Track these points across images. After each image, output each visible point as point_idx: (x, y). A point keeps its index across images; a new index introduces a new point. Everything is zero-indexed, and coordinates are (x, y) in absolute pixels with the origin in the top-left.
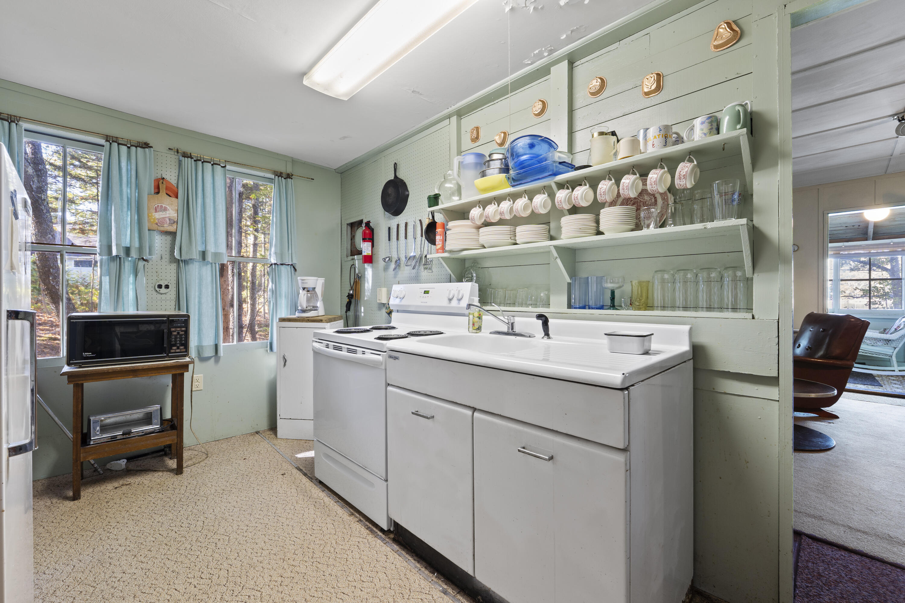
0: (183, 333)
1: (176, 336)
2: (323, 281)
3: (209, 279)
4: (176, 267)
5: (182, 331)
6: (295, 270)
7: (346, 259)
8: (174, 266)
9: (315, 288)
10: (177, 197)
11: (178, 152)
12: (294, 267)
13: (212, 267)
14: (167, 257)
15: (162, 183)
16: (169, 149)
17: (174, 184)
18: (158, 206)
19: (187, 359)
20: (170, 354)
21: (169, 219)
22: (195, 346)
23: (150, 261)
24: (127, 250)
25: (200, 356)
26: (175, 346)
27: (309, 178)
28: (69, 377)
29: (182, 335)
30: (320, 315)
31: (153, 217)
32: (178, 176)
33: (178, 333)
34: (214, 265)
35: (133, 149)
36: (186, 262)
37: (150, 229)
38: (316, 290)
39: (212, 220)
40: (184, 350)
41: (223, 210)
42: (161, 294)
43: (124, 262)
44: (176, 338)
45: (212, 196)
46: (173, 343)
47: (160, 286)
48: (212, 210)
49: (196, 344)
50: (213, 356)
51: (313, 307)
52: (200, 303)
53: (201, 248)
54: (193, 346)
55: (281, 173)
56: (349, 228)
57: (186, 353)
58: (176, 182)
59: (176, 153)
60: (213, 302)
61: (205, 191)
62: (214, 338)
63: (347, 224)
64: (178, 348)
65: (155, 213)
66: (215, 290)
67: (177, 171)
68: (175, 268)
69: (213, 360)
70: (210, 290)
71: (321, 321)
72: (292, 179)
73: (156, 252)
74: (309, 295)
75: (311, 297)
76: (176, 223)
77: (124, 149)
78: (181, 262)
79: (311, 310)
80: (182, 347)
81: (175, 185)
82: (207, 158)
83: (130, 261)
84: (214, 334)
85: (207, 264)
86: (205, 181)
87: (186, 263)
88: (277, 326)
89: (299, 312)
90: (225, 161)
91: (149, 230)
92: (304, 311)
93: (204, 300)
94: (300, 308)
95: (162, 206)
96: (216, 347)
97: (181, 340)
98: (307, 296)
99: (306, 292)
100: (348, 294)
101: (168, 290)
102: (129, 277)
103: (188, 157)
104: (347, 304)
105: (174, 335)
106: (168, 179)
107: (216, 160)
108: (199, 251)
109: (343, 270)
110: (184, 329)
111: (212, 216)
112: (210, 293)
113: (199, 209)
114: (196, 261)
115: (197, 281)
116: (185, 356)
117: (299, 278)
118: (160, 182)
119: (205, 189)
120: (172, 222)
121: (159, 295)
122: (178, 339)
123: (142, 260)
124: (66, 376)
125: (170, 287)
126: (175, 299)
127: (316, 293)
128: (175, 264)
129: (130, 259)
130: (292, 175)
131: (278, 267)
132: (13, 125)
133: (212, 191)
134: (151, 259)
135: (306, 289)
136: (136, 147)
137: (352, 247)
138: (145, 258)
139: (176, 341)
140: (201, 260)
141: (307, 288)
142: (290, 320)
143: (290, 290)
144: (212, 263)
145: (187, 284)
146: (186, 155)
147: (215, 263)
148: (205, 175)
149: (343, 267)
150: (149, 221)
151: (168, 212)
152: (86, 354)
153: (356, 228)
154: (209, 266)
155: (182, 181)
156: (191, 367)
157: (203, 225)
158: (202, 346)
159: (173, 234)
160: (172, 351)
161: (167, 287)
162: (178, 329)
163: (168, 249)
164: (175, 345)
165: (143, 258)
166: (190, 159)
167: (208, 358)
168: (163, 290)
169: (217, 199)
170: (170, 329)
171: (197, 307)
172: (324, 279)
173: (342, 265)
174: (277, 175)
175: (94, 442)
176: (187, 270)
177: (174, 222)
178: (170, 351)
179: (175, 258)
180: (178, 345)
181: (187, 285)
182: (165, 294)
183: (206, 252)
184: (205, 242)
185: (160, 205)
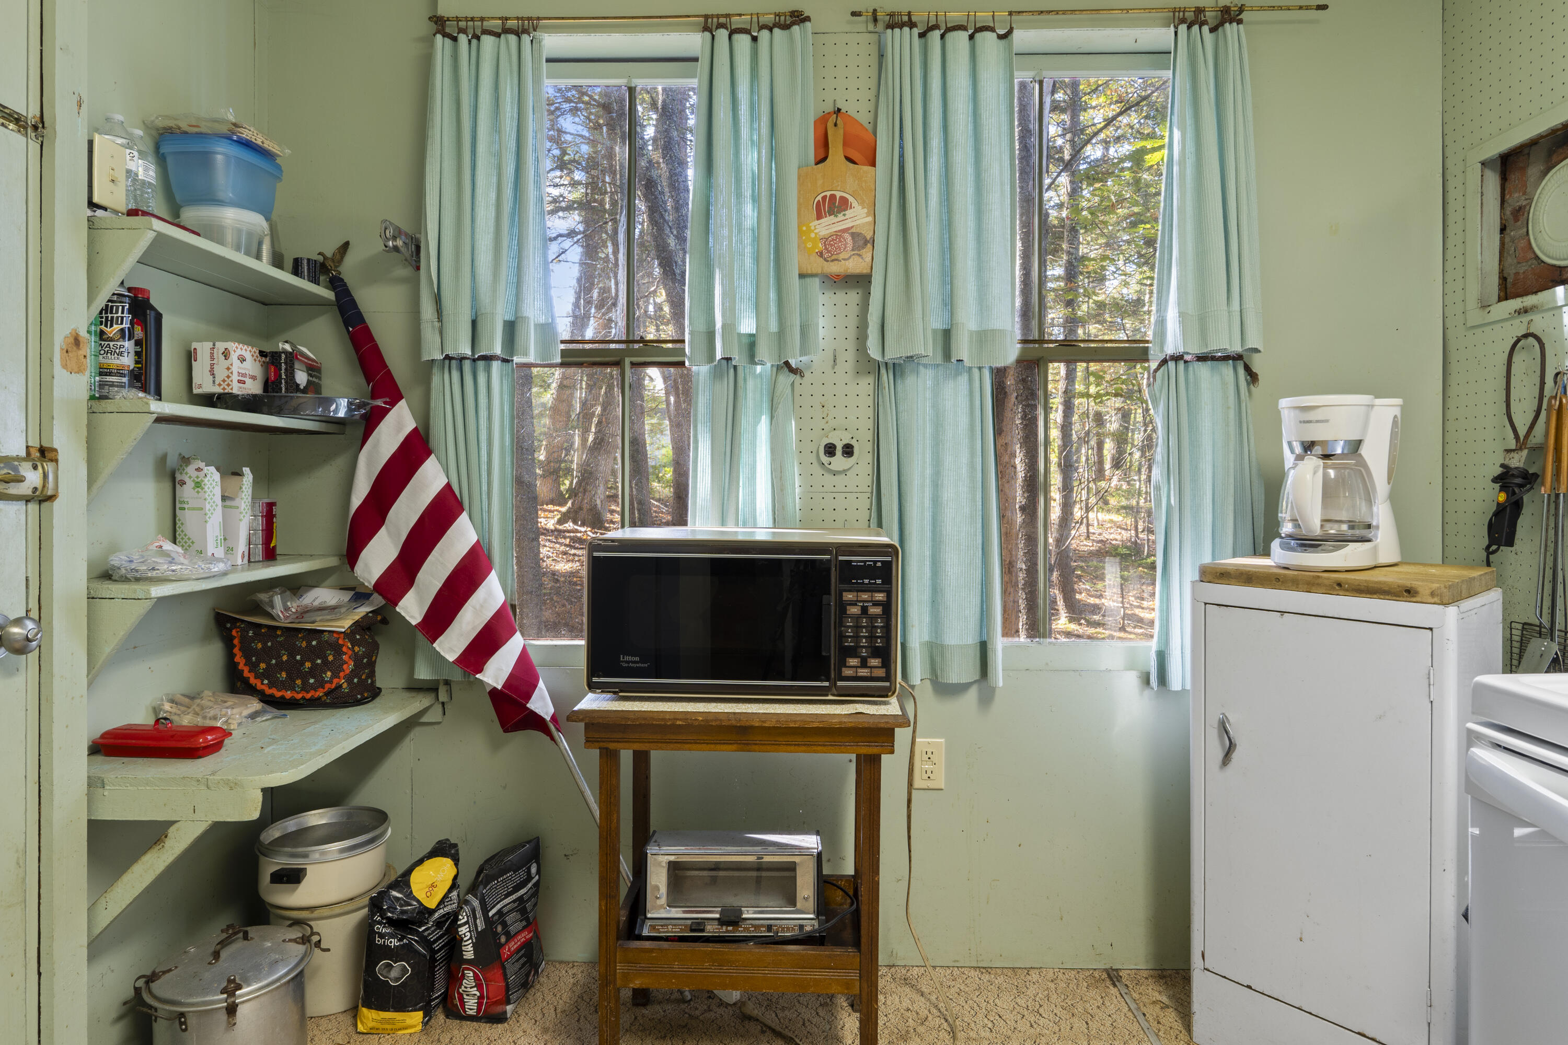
0: (877, 610)
1: (857, 618)
2: (1397, 411)
3: (964, 420)
4: (872, 385)
5: (876, 604)
6: (1252, 377)
7: (1476, 317)
8: (866, 385)
9: (1359, 442)
10: (873, 164)
11: (875, 20)
12: (1247, 369)
13: (971, 380)
14: (848, 357)
15: (836, 125)
16: (854, 14)
17: (866, 124)
18: (824, 198)
19: (892, 708)
20: (839, 683)
21: (854, 235)
22: (921, 644)
23: (807, 374)
24: (751, 345)
25: (937, 677)
26: (856, 656)
27: (1308, 8)
28: (587, 726)
29: (873, 618)
30: (1383, 559)
31: (813, 235)
32: (877, 96)
33: (864, 610)
34: (976, 372)
35: (765, 34)
36: (897, 369)
37: (805, 272)
38: (1365, 451)
39: (971, 224)
40: (881, 673)
41: (1002, 184)
42: (835, 474)
43: (745, 380)
44: (857, 627)
45: (971, 142)
46: (849, 643)
47: (830, 450)
48: (970, 191)
49: (926, 638)
50: (975, 682)
51: (1352, 525)
52: (936, 501)
53: (937, 323)
54: (917, 645)
55: (1199, 11)
56: (1493, 180)
57: (887, 684)
58: (870, 117)
59: (871, 27)
60: (974, 500)
61: (951, 128)
62: (978, 622)
63: (1483, 164)
64: (864, 664)
65: (817, 222)
66: (979, 460)
67: (873, 83)
68: (870, 389)
69: (972, 694)
70: (964, 459)
71: (1408, 593)
72: (1240, 22)
73: (822, 344)
74: (1332, 473)
75: (1341, 481)
76: (869, 246)
77: (743, 41)
78: (883, 371)
79: (1342, 540)
80: (875, 662)
81: (870, 128)
82: (955, 16)
83: (760, 374)
84: (978, 610)
85: (957, 374)
86: (950, 93)
87: (898, 374)
88: (1195, 599)
89: (1285, 547)
90: (1011, 13)
91: (802, 276)
92: (1308, 543)
93: (948, 494)
94: (1287, 528)
95: (833, 197)
96: (984, 649)
97: (872, 637)
98: (1325, 476)
99: (1321, 462)
100: (1498, 471)
101: (852, 461)
102: (757, 422)
103: (901, 26)
104: (1496, 514)
105: (852, 617)
106: (852, 113)
107: (984, 17)
108: (935, 331)
109: (1454, 367)
110: (880, 596)
111: (971, 209)
112: (964, 471)
113: (934, 192)
114: (925, 366)
115: (929, 430)
116: (884, 693)
117: (1284, 403)
118: (830, 124)
119: (952, 118)
120: (861, 243)
121: (829, 477)
122: (864, 633)
123: (786, 369)
124: (582, 725)
125: (856, 450)
126: (869, 490)
127: (1363, 463)
128: (870, 379)
129: (759, 368)
130: (1241, 10)
131: (1186, 369)
132: (526, 39)
133: (970, 127)
134: (808, 367)
135: (1318, 450)
136: (771, 30)
137: (1510, 260)
138: (793, 363)
139: (857, 637)
140: (939, 360)
141: (1323, 443)
142: (1248, 578)
143: (1232, 456)
144: (970, 368)
145: (901, 439)
146: (896, 22)
147: (980, 368)
148: (949, 72)
149: (1453, 357)
150: (802, 247)
151: (849, 213)
152: (627, 658)
153: (1533, 171)
154: (963, 379)
155: (888, 107)
156: (902, 736)
157: (947, 244)
158: (942, 646)
159: (861, 281)
160: (847, 672)
161: (848, 450)
162: (865, 596)
163: (852, 333)
164: (852, 652)
165: (787, 364)
166: (906, 30)
167: (960, 689)
168: (839, 461)
169: (986, 149)
170: (841, 596)
171: (928, 515)
172: (1399, 401)
173: (1452, 347)
174: (1183, 21)
175: (653, 928)
176: (900, 395)
177: (866, 242)
178: (840, 672)
179: (870, 360)
180: (864, 653)
181: (902, 444)
182: (845, 472)
183: (953, 332)
184: (949, 302)
185: (828, 194)
